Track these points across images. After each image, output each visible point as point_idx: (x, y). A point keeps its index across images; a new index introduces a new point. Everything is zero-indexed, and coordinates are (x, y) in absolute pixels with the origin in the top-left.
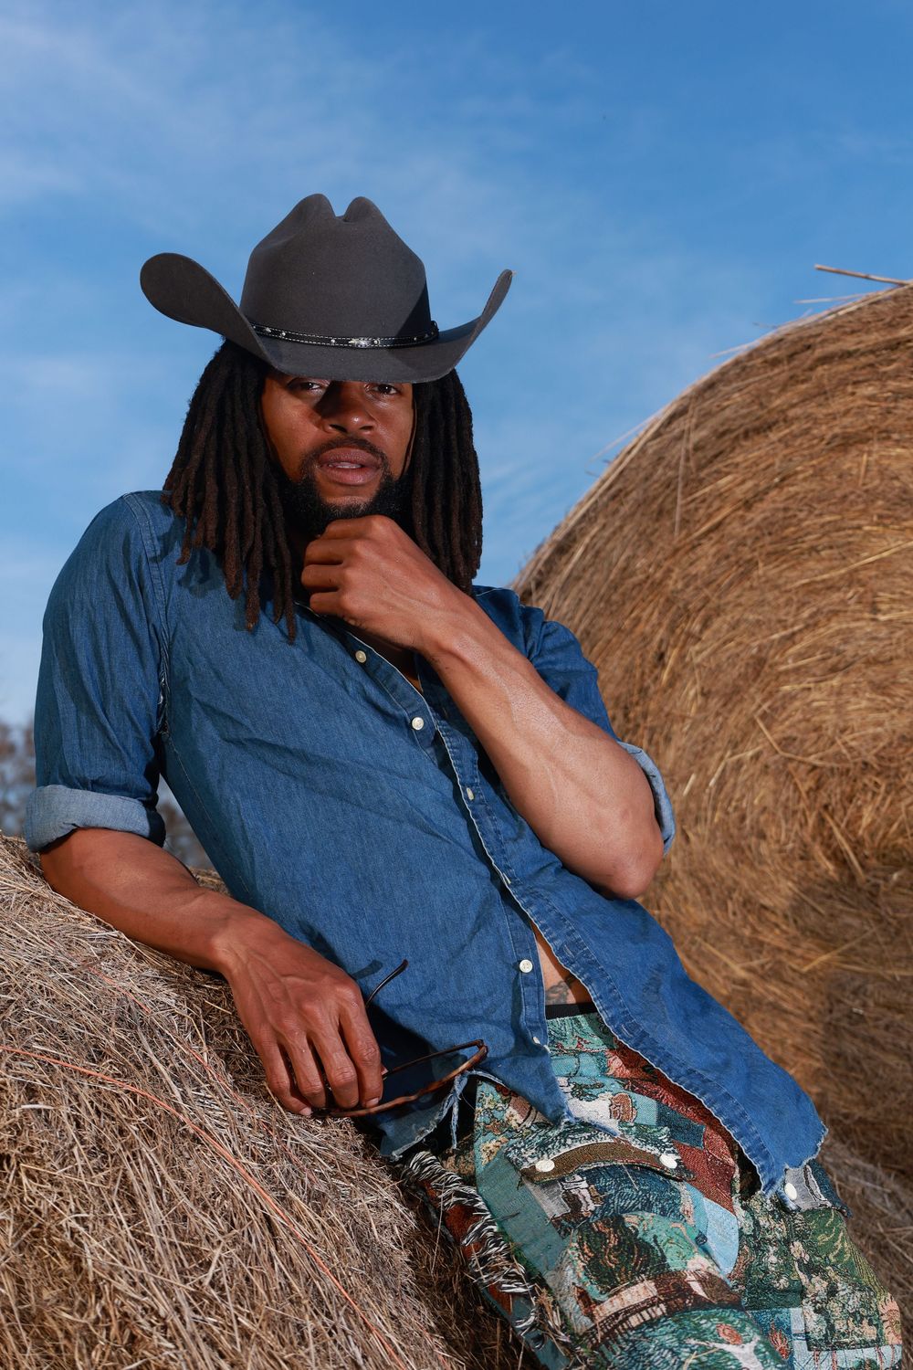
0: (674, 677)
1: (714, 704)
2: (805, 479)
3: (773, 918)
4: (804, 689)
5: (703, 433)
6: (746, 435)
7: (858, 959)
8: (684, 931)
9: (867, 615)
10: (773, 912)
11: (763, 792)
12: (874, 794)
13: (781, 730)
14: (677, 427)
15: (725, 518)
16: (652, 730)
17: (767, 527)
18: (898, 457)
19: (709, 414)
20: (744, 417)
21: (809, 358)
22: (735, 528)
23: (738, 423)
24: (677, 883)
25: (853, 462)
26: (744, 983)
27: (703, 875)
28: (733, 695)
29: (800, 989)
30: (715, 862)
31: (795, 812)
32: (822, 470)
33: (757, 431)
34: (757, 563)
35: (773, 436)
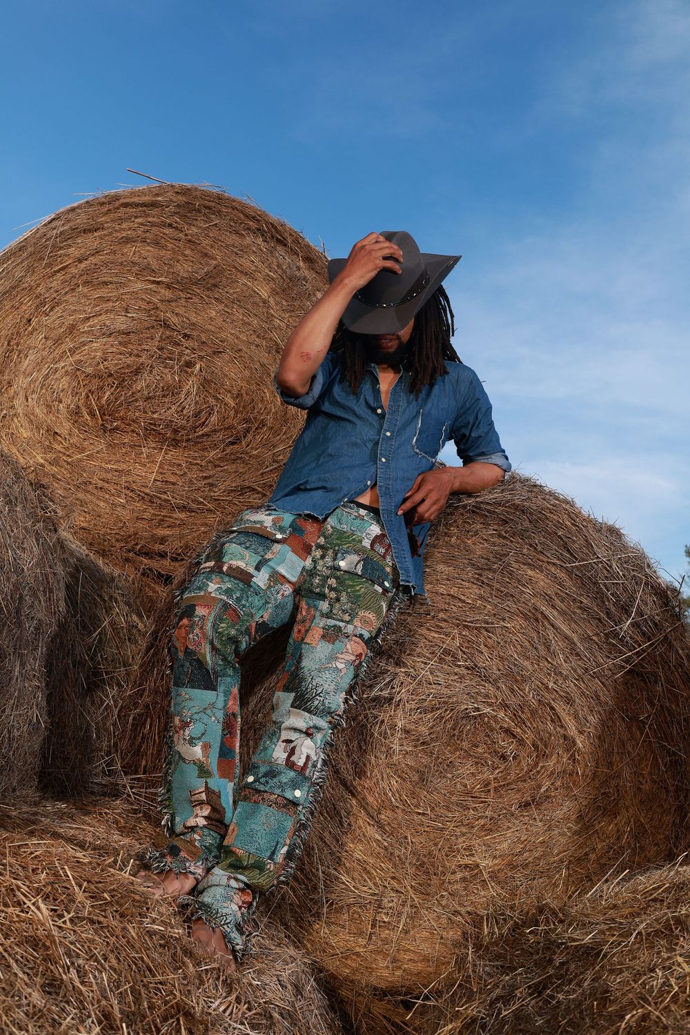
0: (34, 329)
1: (49, 343)
2: (107, 254)
3: (60, 439)
4: (90, 341)
5: (66, 228)
6: (85, 231)
7: (94, 459)
8: (18, 440)
9: (123, 314)
10: (60, 436)
11: (64, 382)
12: (112, 387)
13: (77, 357)
14: (54, 224)
15: (69, 264)
16: (20, 352)
17: (86, 271)
18: (148, 251)
19: (69, 221)
20: (85, 223)
21: (117, 203)
22: (73, 270)
23: (82, 226)
24: (19, 419)
25: (129, 250)
26: (42, 465)
27: (32, 417)
28: (58, 341)
29: (66, 469)
30: (37, 411)
31: (77, 393)
32: (115, 251)
33: (90, 231)
34: (79, 286)
35: (96, 234)
